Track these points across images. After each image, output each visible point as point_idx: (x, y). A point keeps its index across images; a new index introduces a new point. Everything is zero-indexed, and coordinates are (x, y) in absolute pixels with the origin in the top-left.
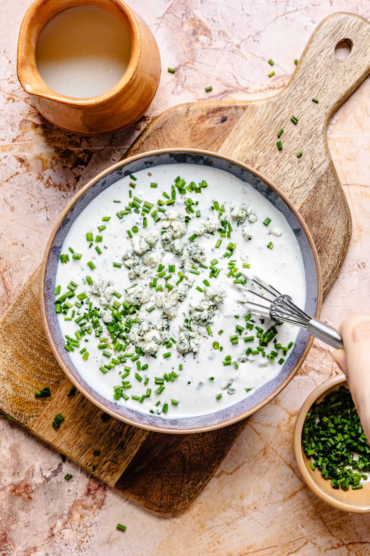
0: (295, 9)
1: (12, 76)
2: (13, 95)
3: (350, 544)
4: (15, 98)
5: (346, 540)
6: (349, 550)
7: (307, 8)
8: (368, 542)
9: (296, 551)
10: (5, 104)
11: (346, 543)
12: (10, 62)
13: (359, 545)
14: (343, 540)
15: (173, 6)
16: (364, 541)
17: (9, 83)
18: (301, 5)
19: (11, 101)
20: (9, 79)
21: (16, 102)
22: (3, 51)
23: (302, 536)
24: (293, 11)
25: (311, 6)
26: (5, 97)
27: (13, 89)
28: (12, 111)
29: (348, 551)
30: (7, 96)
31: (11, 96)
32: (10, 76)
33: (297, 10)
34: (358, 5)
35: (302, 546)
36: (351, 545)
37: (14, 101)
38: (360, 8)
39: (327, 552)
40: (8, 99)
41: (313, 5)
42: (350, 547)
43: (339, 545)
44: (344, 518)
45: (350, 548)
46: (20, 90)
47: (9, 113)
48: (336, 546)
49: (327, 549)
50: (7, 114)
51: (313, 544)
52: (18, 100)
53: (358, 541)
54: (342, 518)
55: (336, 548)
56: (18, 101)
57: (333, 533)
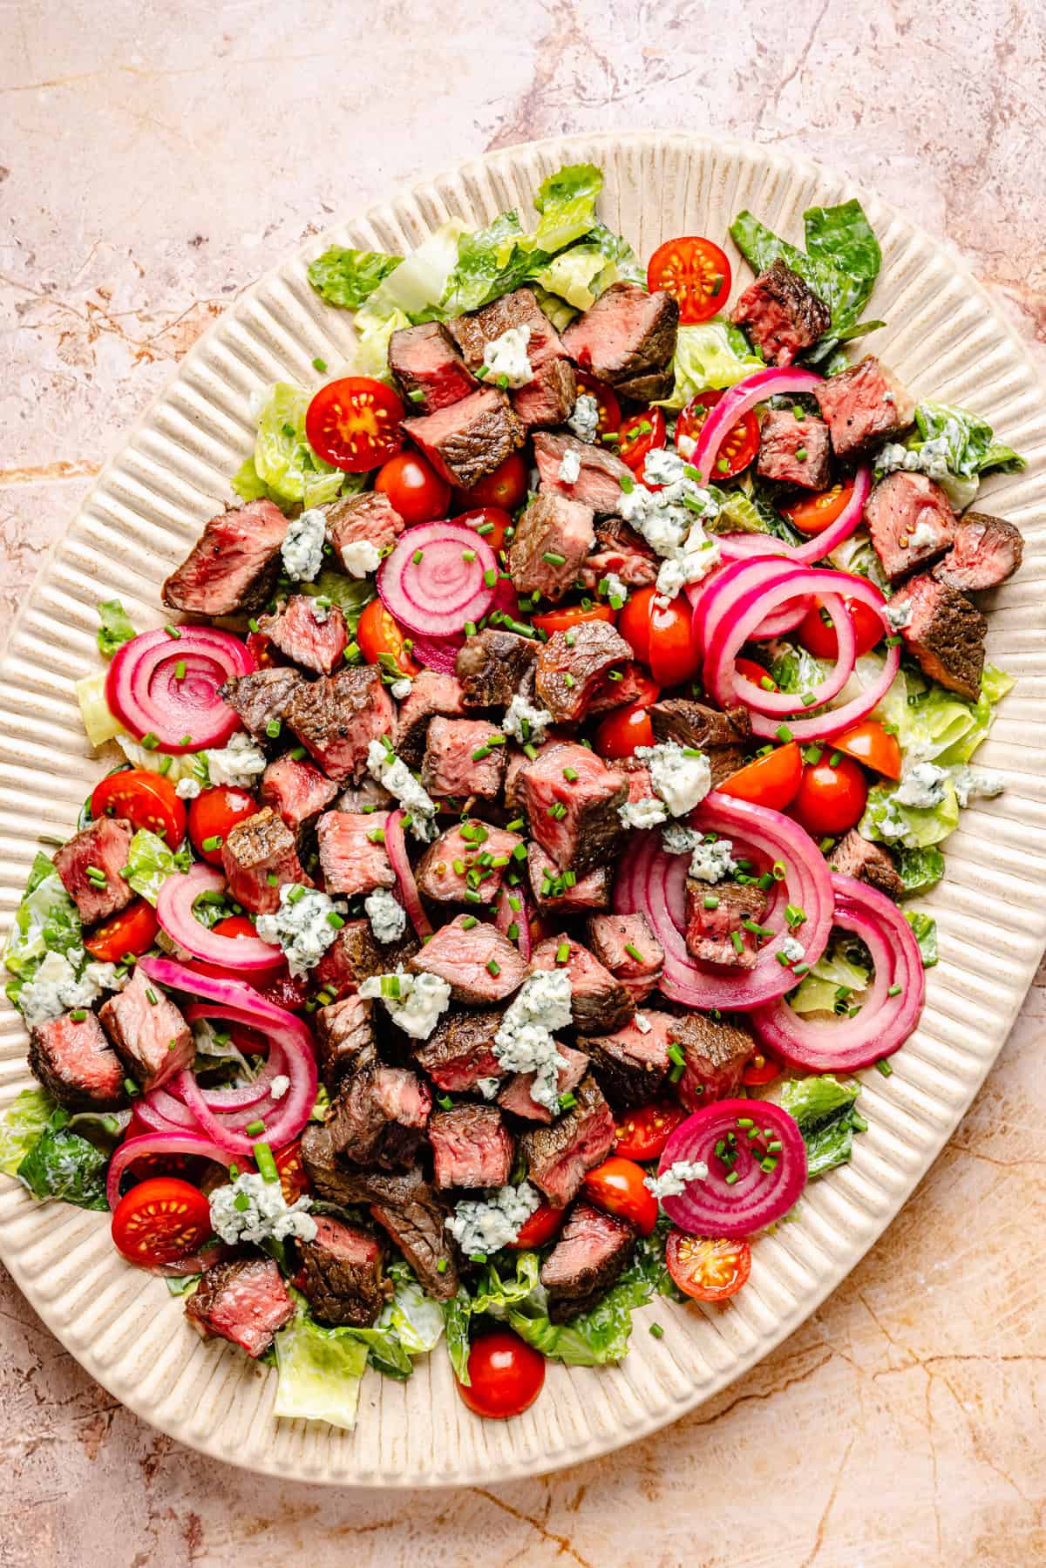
0: (775, 135)
1: (146, 304)
2: (149, 346)
3: (931, 1360)
4: (152, 352)
5: (923, 1350)
6: (931, 1375)
7: (803, 131)
8: (974, 1357)
9: (804, 1377)
10: (133, 366)
11: (924, 1357)
12: (142, 274)
13: (953, 1362)
14: (916, 1351)
15: (501, 139)
16: (965, 1354)
17: (141, 320)
18: (789, 125)
19: (145, 358)
20: (140, 311)
21: (156, 362)
22: (126, 251)
23: (820, 1341)
24: (770, 141)
25: (811, 129)
26: (131, 352)
27: (150, 332)
28: (148, 380)
29: (928, 1377)
30: (137, 349)
31: (146, 349)
32: (141, 306)
33: (780, 137)
34: (919, 120)
35: (818, 1366)
36: (935, 1362)
37: (152, 359)
38: (922, 128)
39: (879, 1378)
40: (140, 356)
41: (817, 126)
42: (933, 1367)
43: (906, 1364)
44: (919, 1298)
45: (932, 1370)
46: (164, 335)
47: (140, 386)
48: (899, 1365)
49: (878, 1373)
50: (137, 389)
51: (845, 1361)
52: (160, 356)
53: (952, 1353)
54: (912, 1299)
55: (899, 1370)
56: (159, 359)
57: (892, 1334)
